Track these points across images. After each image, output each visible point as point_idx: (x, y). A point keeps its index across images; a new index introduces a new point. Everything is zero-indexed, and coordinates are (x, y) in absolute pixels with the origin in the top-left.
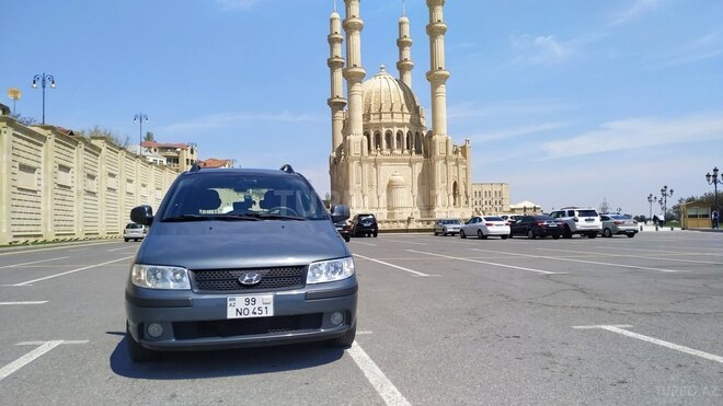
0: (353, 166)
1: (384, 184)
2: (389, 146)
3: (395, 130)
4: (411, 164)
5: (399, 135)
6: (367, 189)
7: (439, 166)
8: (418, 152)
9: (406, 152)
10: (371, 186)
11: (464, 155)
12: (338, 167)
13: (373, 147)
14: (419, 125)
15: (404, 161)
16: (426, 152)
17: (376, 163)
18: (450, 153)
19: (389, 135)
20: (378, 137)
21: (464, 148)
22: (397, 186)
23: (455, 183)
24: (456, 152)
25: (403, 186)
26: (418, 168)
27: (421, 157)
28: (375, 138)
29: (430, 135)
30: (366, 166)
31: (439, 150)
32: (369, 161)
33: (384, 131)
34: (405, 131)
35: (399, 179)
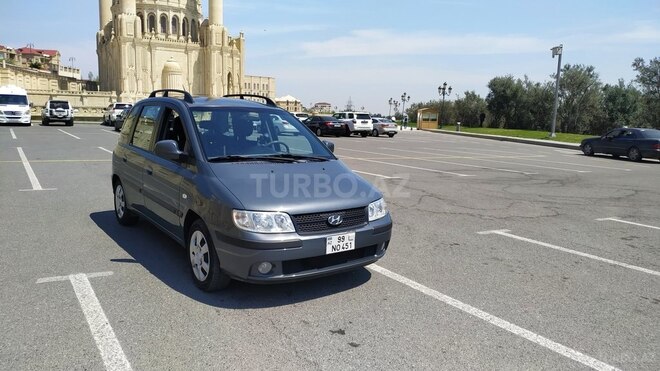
0: (126, 48)
1: (158, 70)
2: (165, 29)
3: (171, 15)
4: (187, 51)
5: (175, 20)
6: (140, 74)
7: (215, 56)
8: (194, 40)
9: (182, 38)
10: (145, 70)
11: (239, 48)
12: (108, 43)
13: (146, 29)
14: (195, 12)
15: (180, 47)
16: (202, 41)
17: (150, 46)
18: (226, 44)
19: (164, 19)
20: (152, 19)
21: (238, 40)
22: (173, 73)
23: (229, 74)
24: (231, 44)
25: (178, 72)
26: (194, 56)
27: (197, 45)
28: (150, 21)
29: (207, 24)
30: (139, 49)
31: (215, 40)
32: (143, 44)
33: (159, 14)
34: (181, 16)
35: (175, 65)
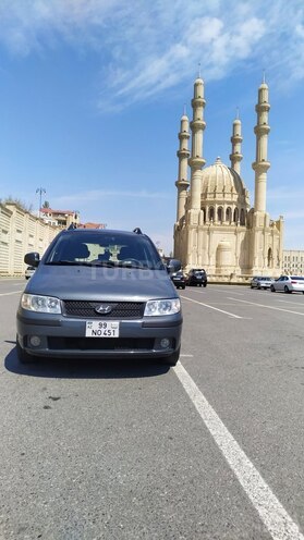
0: (192, 233)
1: (214, 248)
2: (220, 218)
3: (225, 207)
4: (236, 233)
5: (228, 211)
6: (201, 251)
7: (258, 235)
8: (242, 224)
9: (233, 223)
10: (204, 248)
11: (279, 229)
12: (180, 233)
13: (207, 219)
14: (245, 203)
15: (231, 230)
16: (248, 224)
17: (209, 232)
18: (268, 226)
19: (220, 210)
20: (212, 211)
21: (278, 222)
22: (224, 250)
23: (270, 250)
24: (272, 225)
25: (229, 249)
26: (241, 236)
27: (245, 228)
28: (210, 212)
29: (253, 211)
30: (201, 233)
31: (259, 223)
32: (204, 230)
33: (217, 207)
34: (233, 207)
35: (226, 243)
